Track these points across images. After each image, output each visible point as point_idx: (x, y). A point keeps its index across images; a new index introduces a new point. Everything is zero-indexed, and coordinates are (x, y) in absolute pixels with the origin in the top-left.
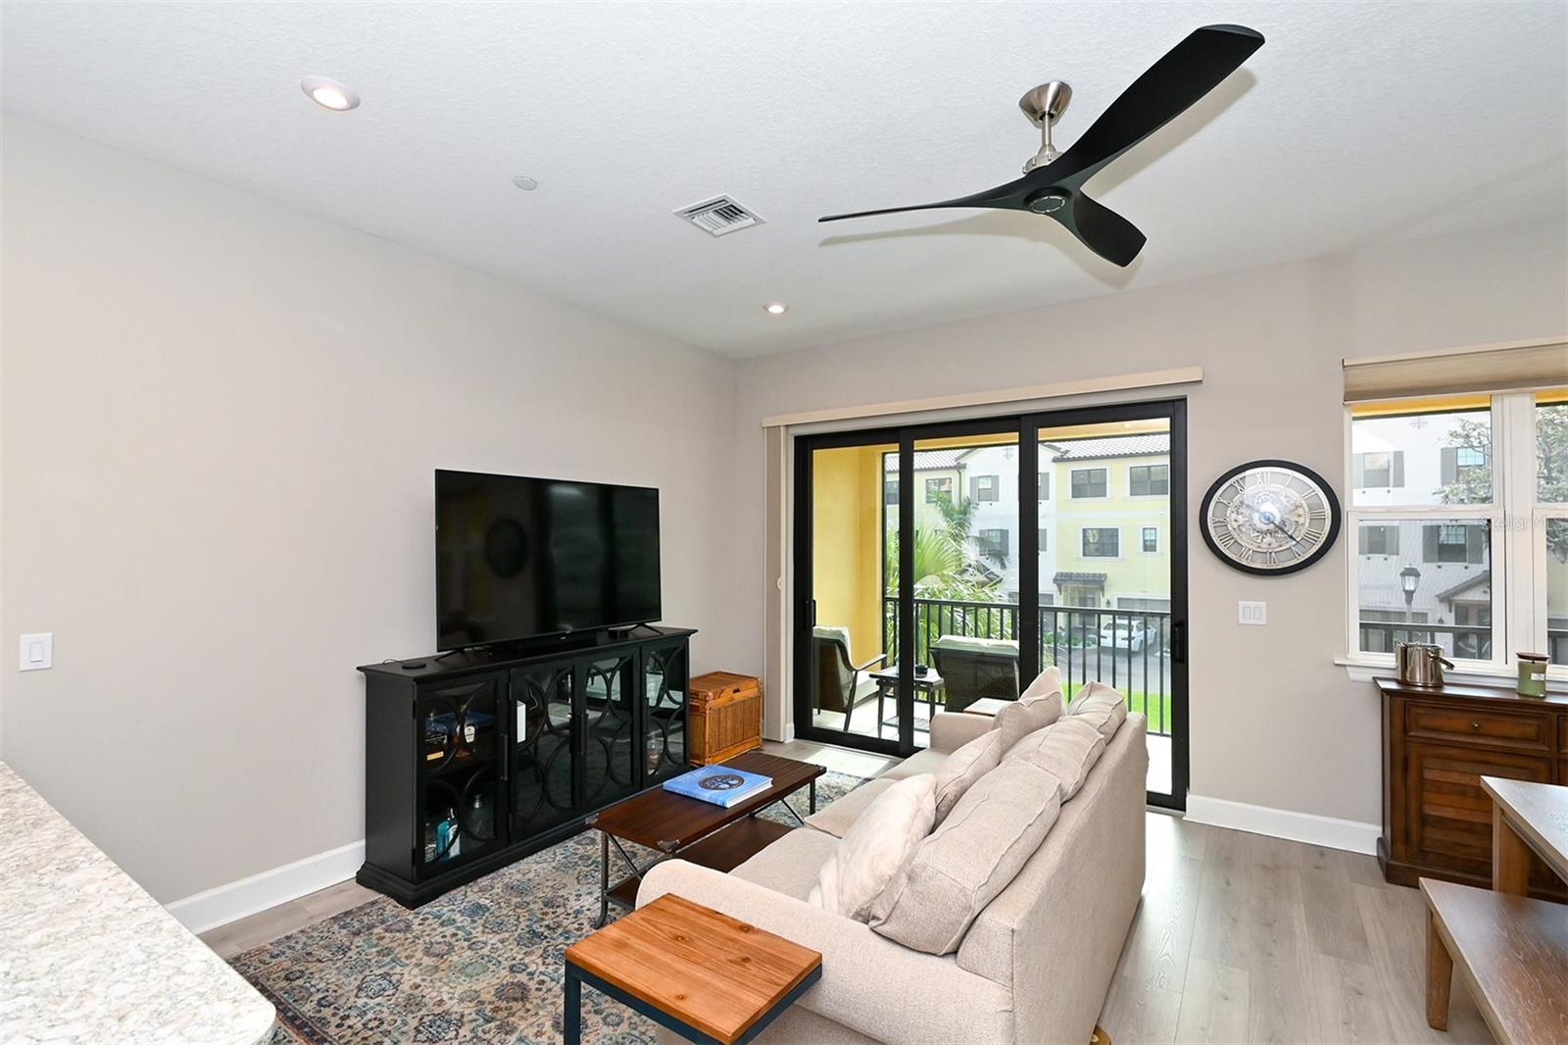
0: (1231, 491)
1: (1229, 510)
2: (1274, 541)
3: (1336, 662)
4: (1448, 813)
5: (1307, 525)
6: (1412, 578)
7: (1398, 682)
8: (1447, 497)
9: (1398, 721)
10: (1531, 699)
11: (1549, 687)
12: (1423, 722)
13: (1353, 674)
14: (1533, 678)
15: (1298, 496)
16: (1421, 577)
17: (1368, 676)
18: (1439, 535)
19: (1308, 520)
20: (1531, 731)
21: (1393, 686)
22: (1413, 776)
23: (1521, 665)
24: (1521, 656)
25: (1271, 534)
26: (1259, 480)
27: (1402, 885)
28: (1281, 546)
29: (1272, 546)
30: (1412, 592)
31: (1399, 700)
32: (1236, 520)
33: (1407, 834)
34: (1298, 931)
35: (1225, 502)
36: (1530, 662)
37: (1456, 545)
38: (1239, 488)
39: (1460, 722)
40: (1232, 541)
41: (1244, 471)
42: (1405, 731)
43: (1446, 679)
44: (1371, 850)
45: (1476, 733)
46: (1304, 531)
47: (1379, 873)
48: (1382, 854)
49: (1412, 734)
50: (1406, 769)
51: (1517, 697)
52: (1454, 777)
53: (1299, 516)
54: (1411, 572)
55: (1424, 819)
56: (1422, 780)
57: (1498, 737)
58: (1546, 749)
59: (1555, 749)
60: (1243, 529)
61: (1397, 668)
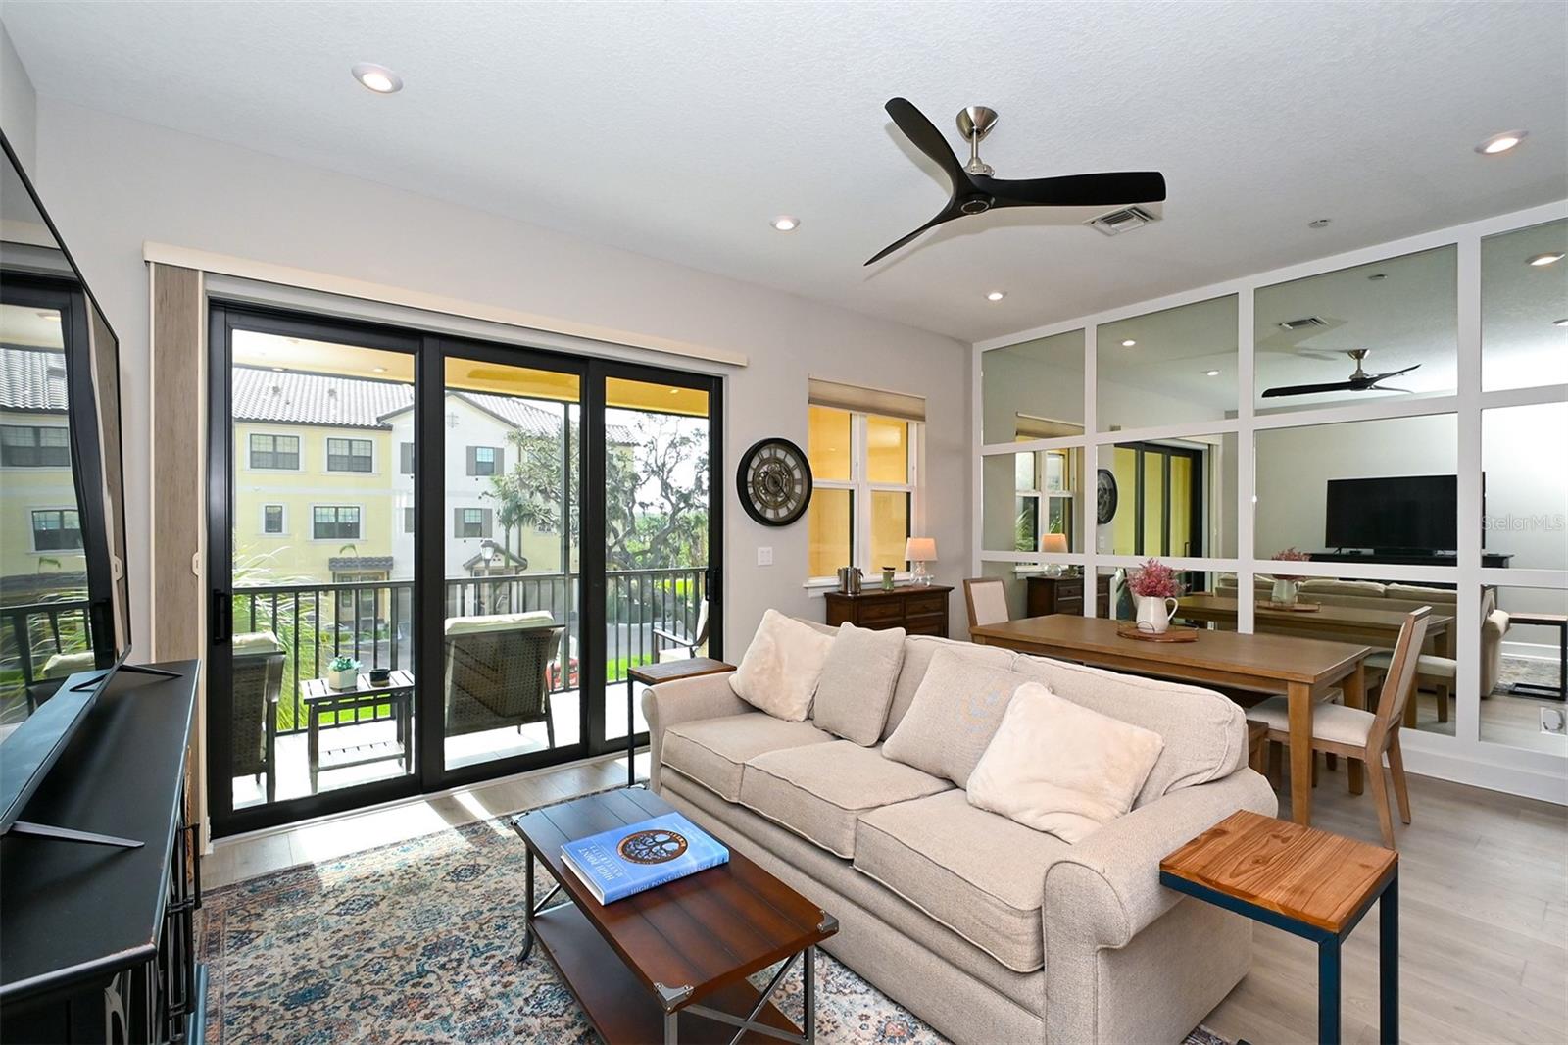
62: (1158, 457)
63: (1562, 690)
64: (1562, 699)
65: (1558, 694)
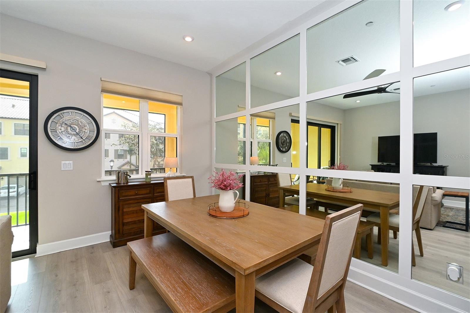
0: (58, 118)
1: (58, 125)
2: (76, 138)
3: (98, 180)
4: (130, 220)
5: (88, 133)
6: (112, 162)
7: (116, 183)
8: (120, 141)
9: (117, 195)
10: (148, 183)
11: (152, 179)
12: (124, 194)
13: (103, 184)
14: (149, 177)
15: (85, 122)
16: (114, 162)
17: (107, 184)
18: (118, 152)
19: (89, 131)
20: (148, 191)
21: (115, 185)
22: (121, 212)
23: (146, 174)
24: (146, 172)
25: (75, 135)
26: (70, 114)
27: (118, 247)
28: (78, 140)
29: (76, 140)
30: (112, 166)
31: (117, 189)
32: (60, 129)
33: (119, 230)
34: (86, 281)
35: (56, 122)
36: (148, 173)
37: (122, 154)
38: (62, 116)
39: (132, 192)
40: (59, 137)
41: (64, 110)
42: (119, 198)
43: (129, 181)
44: (108, 240)
45: (136, 194)
46: (87, 135)
47: (111, 246)
48: (112, 240)
49: (121, 199)
50: (119, 210)
51: (145, 183)
52: (131, 209)
53: (86, 129)
54: (112, 161)
55: (124, 224)
56: (123, 212)
57: (142, 195)
58: (151, 195)
59: (153, 195)
60: (64, 133)
61: (116, 180)
62: (316, 128)
63: (467, 225)
64: (466, 230)
65: (464, 228)
